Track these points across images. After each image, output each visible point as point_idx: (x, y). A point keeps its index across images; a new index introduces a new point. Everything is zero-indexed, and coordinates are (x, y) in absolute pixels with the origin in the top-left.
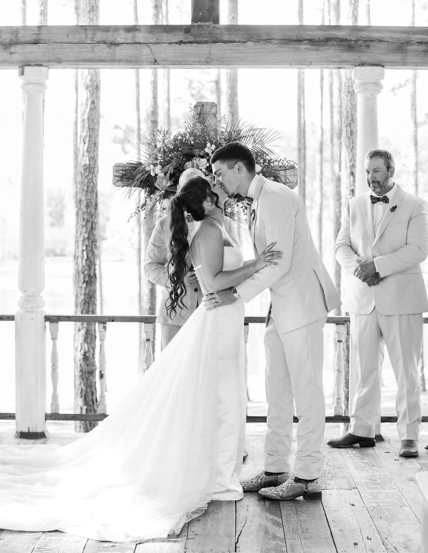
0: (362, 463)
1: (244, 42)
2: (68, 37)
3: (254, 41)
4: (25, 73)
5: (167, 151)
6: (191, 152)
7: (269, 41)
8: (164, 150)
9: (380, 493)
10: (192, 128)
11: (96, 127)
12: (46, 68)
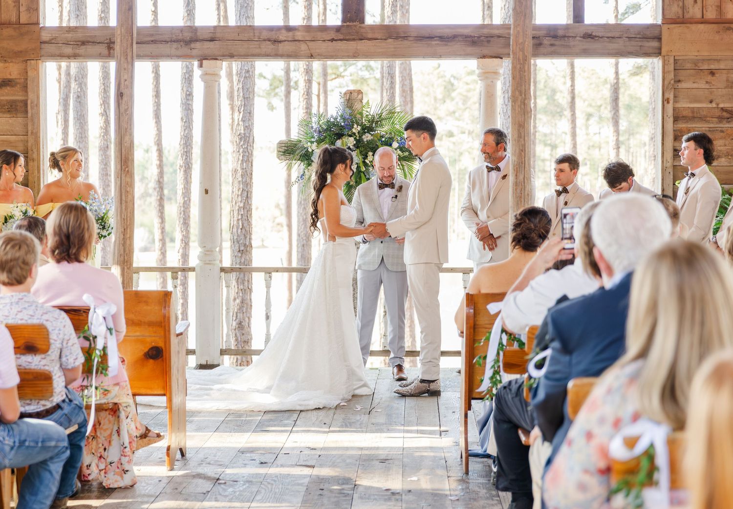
1: (385, 39)
2: (238, 35)
3: (393, 39)
4: (203, 66)
5: (321, 131)
6: (341, 132)
7: (406, 38)
10: (343, 112)
12: (220, 61)
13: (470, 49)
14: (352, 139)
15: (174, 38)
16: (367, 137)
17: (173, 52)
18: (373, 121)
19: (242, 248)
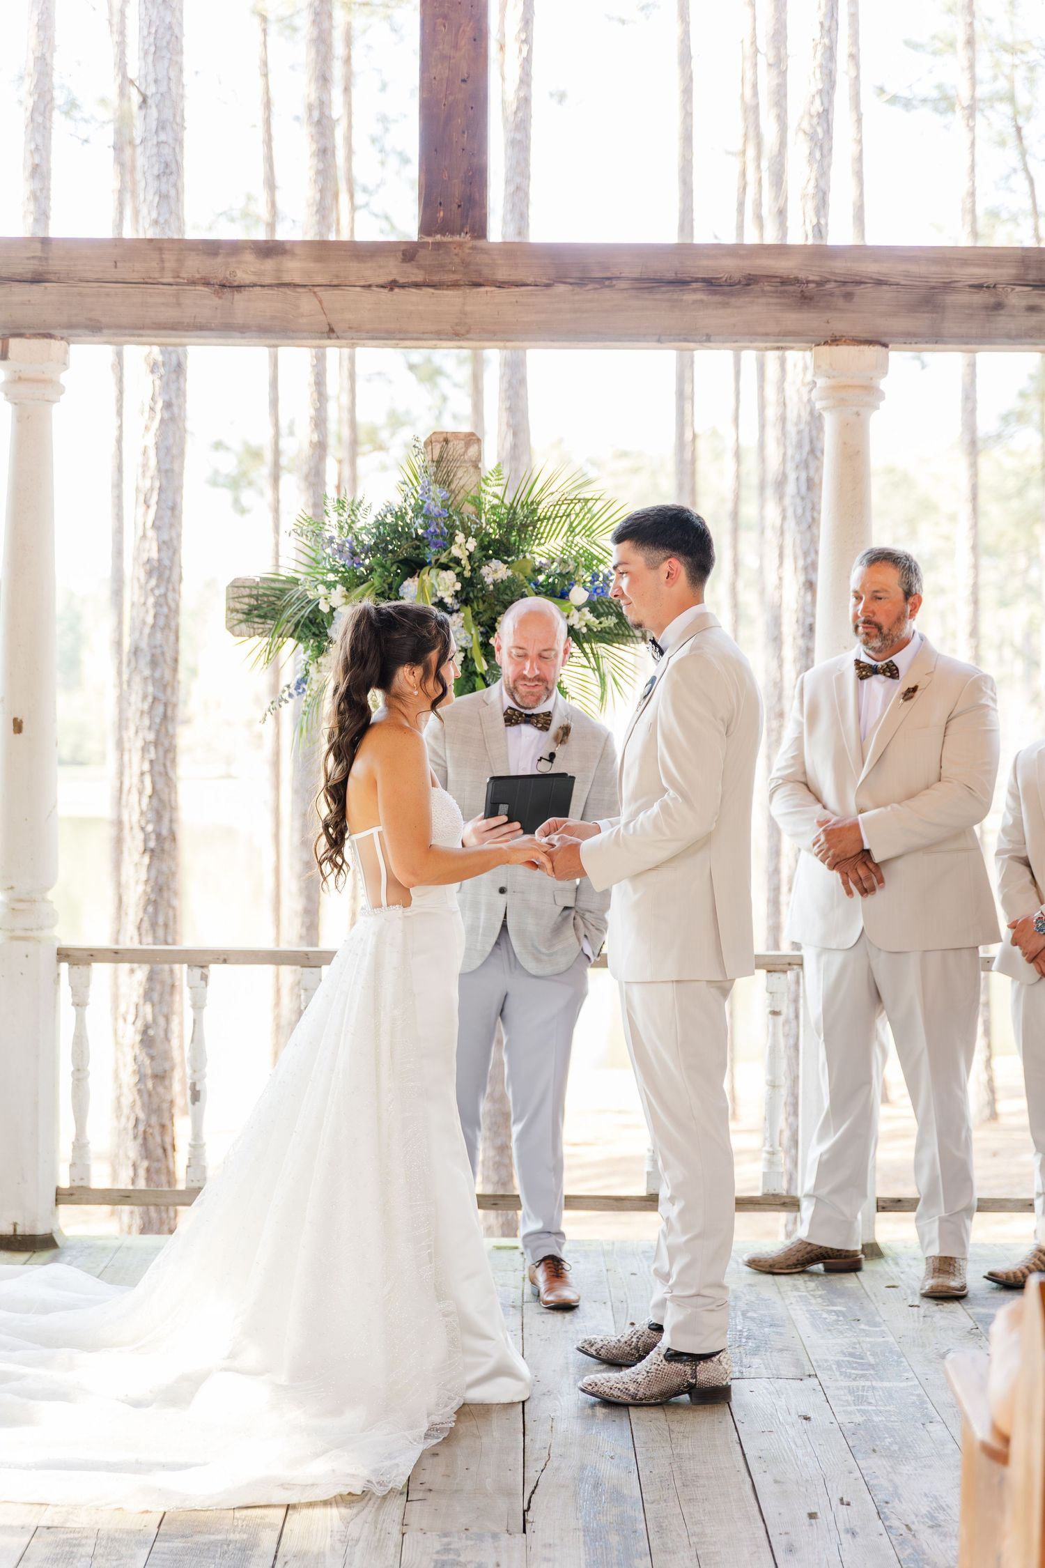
0: (829, 1312)
1: (547, 286)
2: (116, 267)
3: (571, 284)
4: (10, 355)
5: (358, 551)
6: (418, 555)
7: (607, 283)
8: (351, 547)
9: (873, 1388)
10: (421, 495)
11: (176, 467)
12: (63, 343)
13: (794, 319)
14: (450, 576)
16: (495, 572)
18: (510, 526)
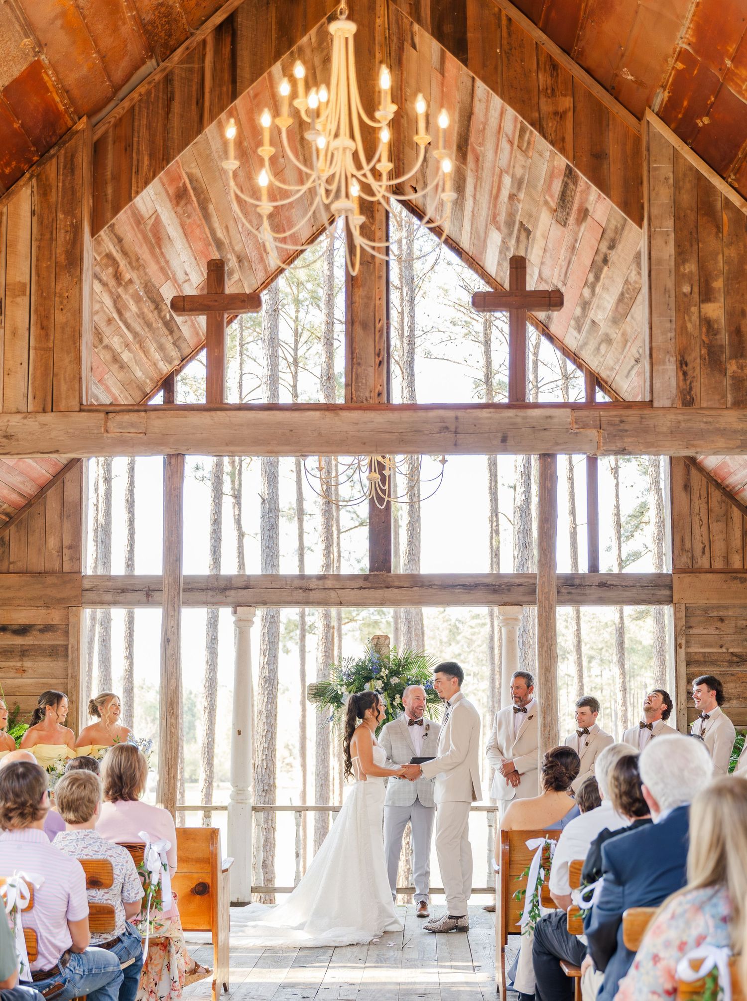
1: (411, 588)
2: (271, 583)
3: (419, 587)
4: (237, 612)
6: (370, 675)
7: (430, 586)
8: (348, 673)
10: (371, 656)
12: (254, 608)
13: (492, 597)
14: (380, 682)
15: (210, 586)
16: (395, 680)
17: (209, 599)
18: (399, 665)
19: (266, 788)
